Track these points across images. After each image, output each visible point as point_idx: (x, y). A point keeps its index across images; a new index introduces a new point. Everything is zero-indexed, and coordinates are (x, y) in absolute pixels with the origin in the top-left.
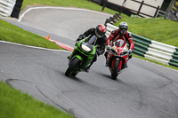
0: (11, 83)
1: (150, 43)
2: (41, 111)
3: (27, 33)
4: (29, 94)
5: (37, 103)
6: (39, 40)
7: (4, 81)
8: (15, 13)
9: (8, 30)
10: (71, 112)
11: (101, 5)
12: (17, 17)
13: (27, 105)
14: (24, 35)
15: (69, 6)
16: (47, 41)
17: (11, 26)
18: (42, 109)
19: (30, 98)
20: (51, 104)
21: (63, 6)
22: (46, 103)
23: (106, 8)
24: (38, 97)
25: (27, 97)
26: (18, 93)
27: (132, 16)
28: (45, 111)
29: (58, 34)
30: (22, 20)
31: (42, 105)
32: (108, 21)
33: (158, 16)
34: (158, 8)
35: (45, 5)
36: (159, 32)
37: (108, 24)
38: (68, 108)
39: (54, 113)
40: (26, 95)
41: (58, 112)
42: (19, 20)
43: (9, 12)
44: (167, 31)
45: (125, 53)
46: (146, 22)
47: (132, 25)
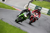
0: (3, 20)
1: (42, 8)
3: (7, 6)
6: (10, 8)
7: (1, 19)
13: (7, 26)
14: (6, 6)
16: (13, 8)
17: (3, 4)
19: (8, 24)
22: (12, 25)
24: (10, 24)
25: (7, 24)
26: (4, 22)
27: (37, 1)
28: (12, 27)
29: (16, 6)
33: (44, 1)
37: (30, 3)
38: (19, 27)
39: (15, 28)
40: (7, 23)
42: (5, 2)
46: (40, 2)
47: (37, 3)
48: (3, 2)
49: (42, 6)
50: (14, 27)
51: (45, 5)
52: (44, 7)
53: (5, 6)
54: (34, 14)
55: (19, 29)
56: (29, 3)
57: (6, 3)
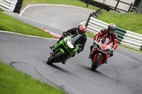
0: (14, 65)
2: (37, 88)
3: (27, 25)
4: (28, 74)
5: (34, 81)
6: (36, 31)
7: (8, 64)
8: (17, 10)
9: (11, 23)
10: (61, 88)
11: (86, 2)
12: (19, 12)
13: (27, 83)
14: (24, 27)
15: (60, 3)
16: (43, 31)
17: (15, 20)
18: (38, 85)
19: (29, 77)
20: (46, 81)
21: (55, 3)
22: (41, 81)
23: (89, 5)
24: (35, 77)
25: (27, 76)
26: (19, 73)
27: (111, 11)
28: (41, 87)
29: (52, 26)
30: (23, 15)
31: (38, 82)
32: (91, 15)
33: (132, 11)
34: (131, 5)
35: (41, 3)
36: (132, 24)
37: (91, 18)
38: (59, 85)
39: (48, 89)
40: (26, 74)
41: (51, 88)
42: (20, 15)
43: (12, 8)
44: (139, 23)
45: (108, 50)
46: (121, 16)
47: (111, 19)
48: (16, 14)
49: (127, 25)
50: (45, 85)
51: (136, 24)
52: (133, 31)
53: (20, 25)
54: (100, 43)
55: (60, 91)
56: (89, 19)
57: (25, 18)
